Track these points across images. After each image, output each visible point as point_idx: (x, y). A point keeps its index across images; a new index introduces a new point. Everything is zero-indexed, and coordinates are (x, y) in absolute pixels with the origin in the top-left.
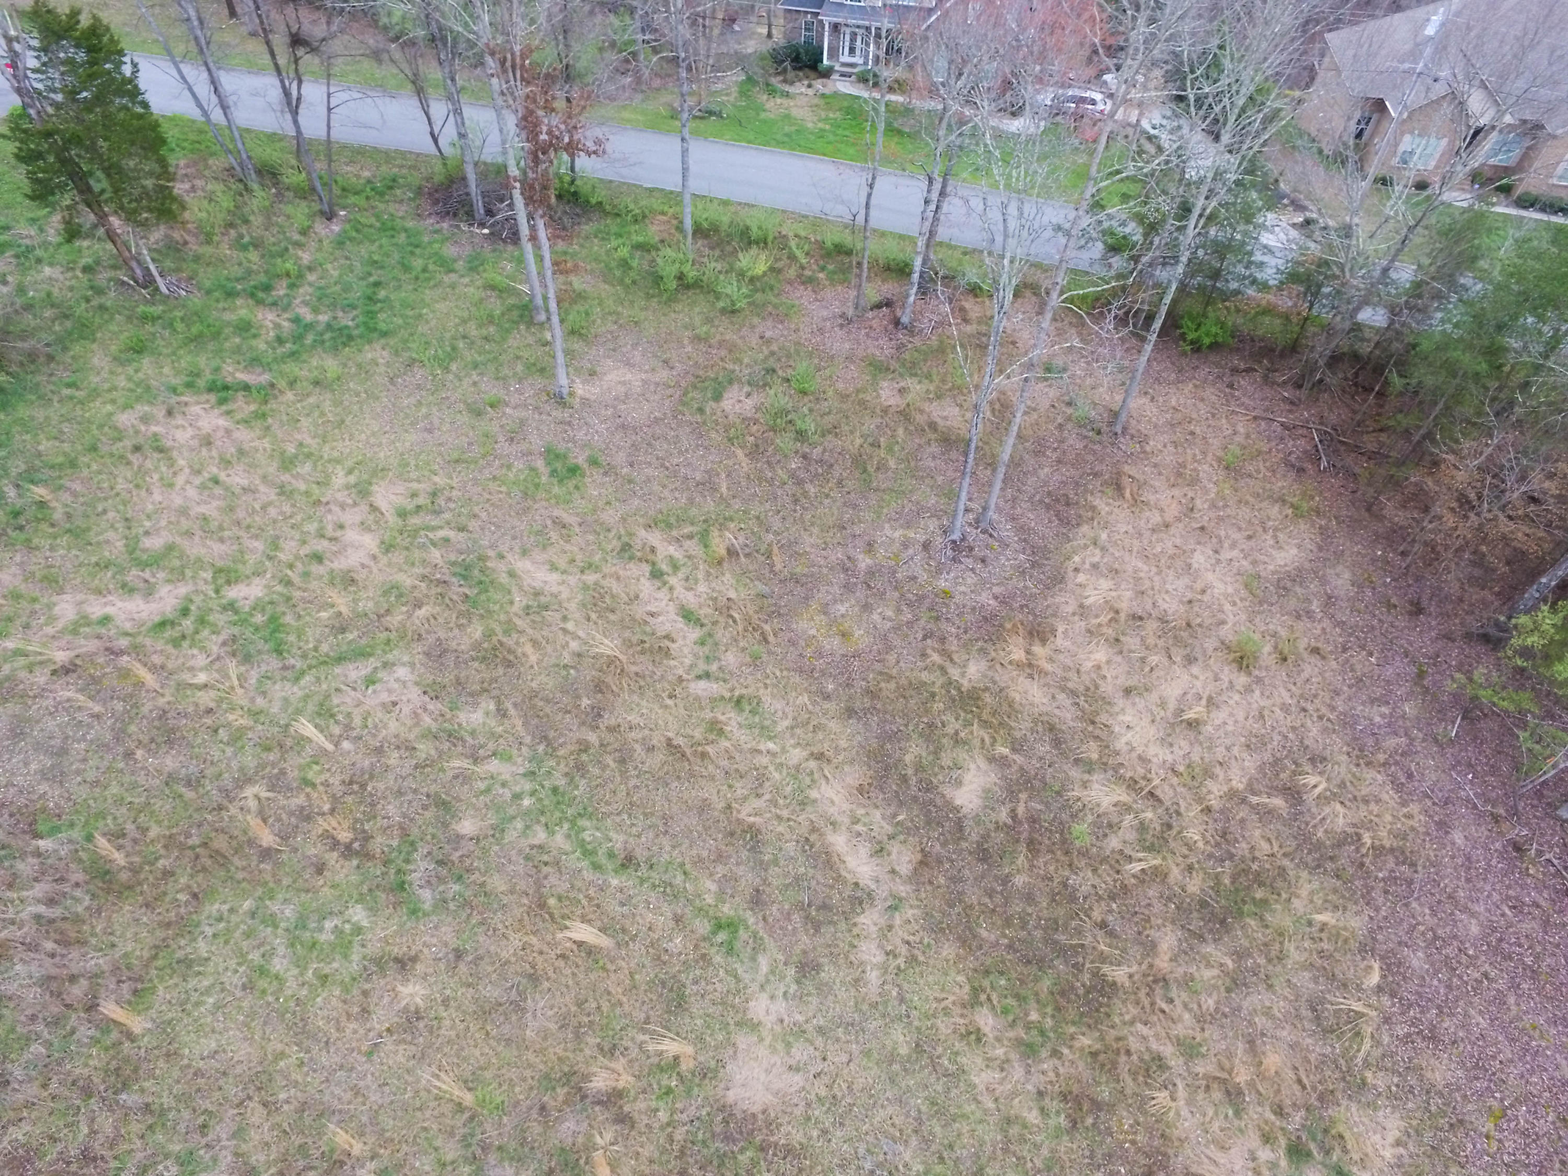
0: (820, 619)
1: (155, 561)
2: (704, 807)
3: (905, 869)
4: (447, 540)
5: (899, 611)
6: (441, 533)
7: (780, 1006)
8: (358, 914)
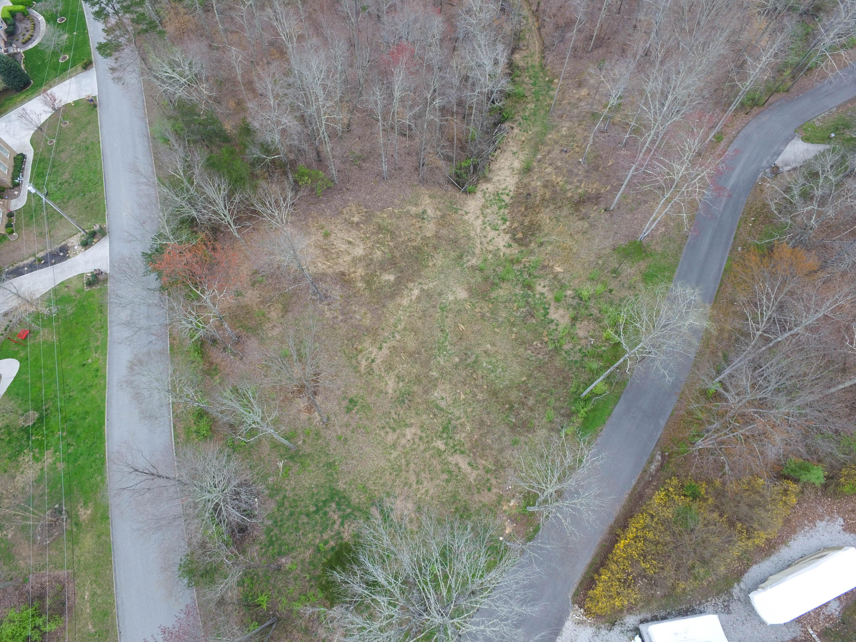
0: (364, 321)
1: (450, 472)
2: (423, 324)
3: (413, 284)
4: (396, 413)
5: (352, 305)
6: (395, 416)
7: (449, 295)
8: (484, 364)
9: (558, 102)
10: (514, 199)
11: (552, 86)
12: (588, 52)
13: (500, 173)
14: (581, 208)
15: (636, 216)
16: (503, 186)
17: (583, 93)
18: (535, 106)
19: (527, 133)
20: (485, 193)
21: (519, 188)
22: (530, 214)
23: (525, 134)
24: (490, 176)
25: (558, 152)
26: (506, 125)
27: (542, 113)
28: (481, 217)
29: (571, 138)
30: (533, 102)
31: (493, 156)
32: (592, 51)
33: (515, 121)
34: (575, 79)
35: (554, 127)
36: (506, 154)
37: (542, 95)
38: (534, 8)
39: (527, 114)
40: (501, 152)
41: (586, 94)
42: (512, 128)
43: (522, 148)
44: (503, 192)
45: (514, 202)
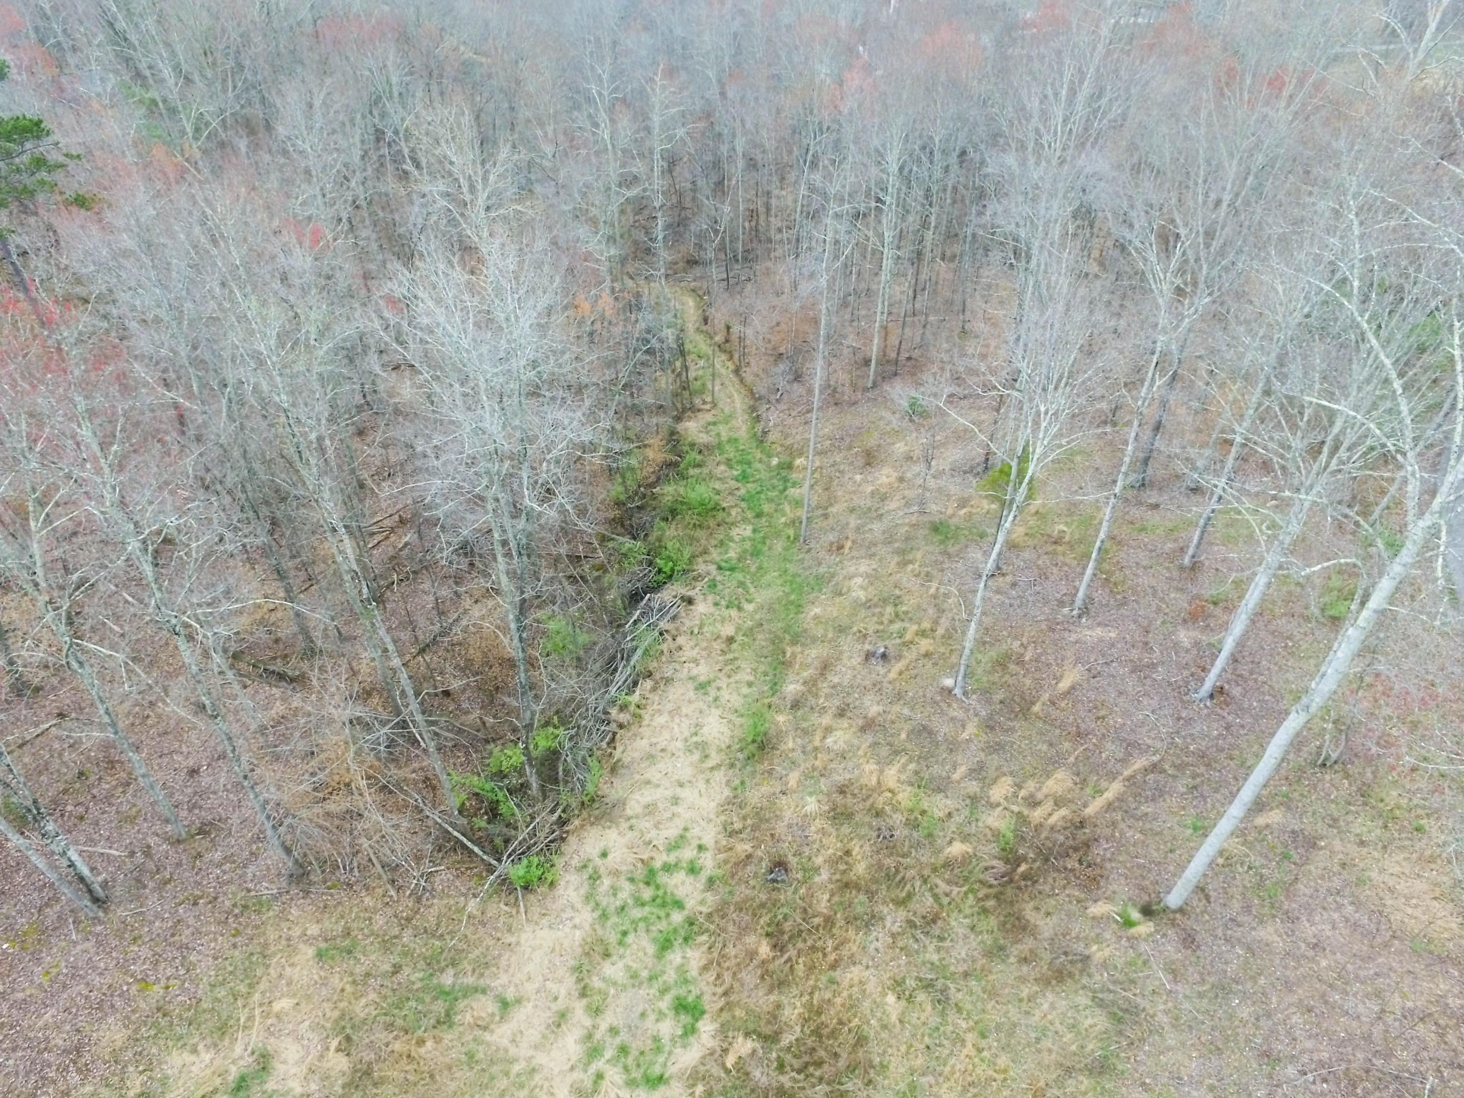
9: (820, 512)
10: (723, 890)
11: (794, 476)
12: (866, 390)
13: (653, 774)
14: (1029, 913)
15: (1308, 930)
16: (672, 832)
17: (884, 480)
18: (754, 531)
19: (740, 609)
20: (595, 878)
21: (732, 834)
22: (800, 969)
23: (734, 612)
24: (614, 790)
25: (857, 660)
26: (668, 595)
27: (779, 546)
28: (580, 1016)
29: (889, 609)
30: (745, 520)
31: (623, 708)
32: (875, 385)
33: (695, 579)
34: (850, 448)
35: (821, 581)
36: (675, 693)
37: (770, 500)
38: (719, 338)
39: (732, 554)
40: (654, 689)
41: (892, 479)
42: (690, 601)
43: (727, 663)
44: (672, 859)
45: (721, 910)
